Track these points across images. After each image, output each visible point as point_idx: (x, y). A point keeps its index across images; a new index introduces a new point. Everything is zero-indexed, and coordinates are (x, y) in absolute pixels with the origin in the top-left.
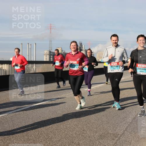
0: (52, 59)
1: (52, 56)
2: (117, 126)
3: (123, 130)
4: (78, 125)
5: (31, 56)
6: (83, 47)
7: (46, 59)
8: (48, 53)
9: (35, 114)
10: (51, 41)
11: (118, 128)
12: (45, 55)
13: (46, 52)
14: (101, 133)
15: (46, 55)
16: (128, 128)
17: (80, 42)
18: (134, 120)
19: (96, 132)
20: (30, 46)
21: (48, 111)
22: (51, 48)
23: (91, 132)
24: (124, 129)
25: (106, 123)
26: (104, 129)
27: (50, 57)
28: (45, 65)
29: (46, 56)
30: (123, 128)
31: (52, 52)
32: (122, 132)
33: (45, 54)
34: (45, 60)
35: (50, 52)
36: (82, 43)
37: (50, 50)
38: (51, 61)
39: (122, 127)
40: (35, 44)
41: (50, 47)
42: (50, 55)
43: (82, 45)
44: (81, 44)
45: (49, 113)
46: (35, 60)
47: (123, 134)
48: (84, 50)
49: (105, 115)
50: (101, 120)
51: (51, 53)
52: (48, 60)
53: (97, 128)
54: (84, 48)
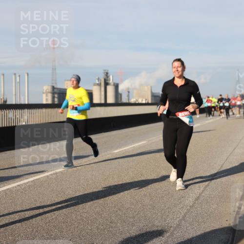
0: (56, 100)
1: (56, 96)
2: (169, 212)
3: (178, 219)
4: (101, 213)
5: (21, 96)
6: (110, 79)
7: (47, 100)
8: (50, 89)
9: (27, 197)
10: (55, 69)
11: (171, 216)
12: (44, 93)
13: (47, 88)
14: (141, 225)
15: (47, 93)
16: (187, 216)
17: (105, 70)
18: (197, 202)
19: (133, 225)
20: (18, 78)
21: (50, 191)
22: (56, 80)
23: (124, 224)
24: (181, 218)
25: (150, 209)
26: (146, 219)
27: (53, 98)
28: (44, 110)
29: (47, 95)
30: (178, 216)
31: (56, 88)
32: (176, 222)
33: (44, 91)
34: (44, 102)
35: (53, 88)
36: (109, 72)
37: (54, 85)
38: (56, 103)
39: (177, 213)
40: (26, 75)
41: (52, 80)
42: (53, 93)
43: (108, 75)
44: (107, 73)
45: (51, 194)
46: (27, 103)
47: (179, 225)
48: (112, 84)
49: (148, 194)
50: (141, 204)
51: (55, 90)
52: (50, 102)
53: (134, 217)
54: (113, 80)
